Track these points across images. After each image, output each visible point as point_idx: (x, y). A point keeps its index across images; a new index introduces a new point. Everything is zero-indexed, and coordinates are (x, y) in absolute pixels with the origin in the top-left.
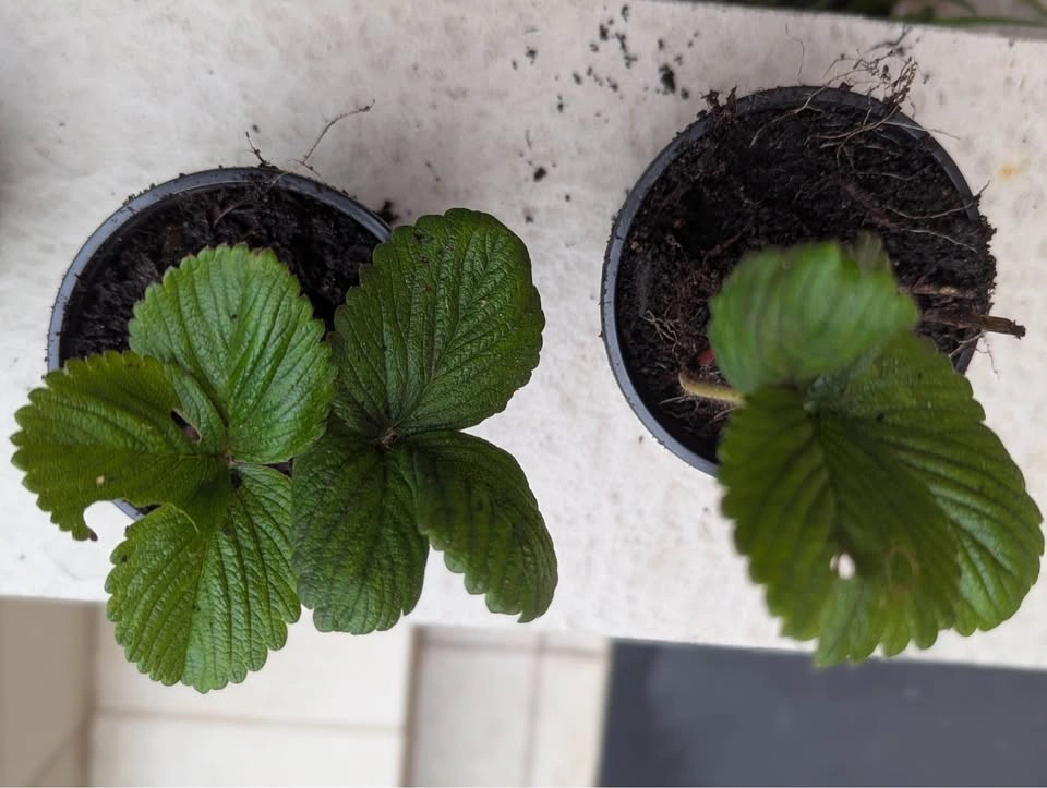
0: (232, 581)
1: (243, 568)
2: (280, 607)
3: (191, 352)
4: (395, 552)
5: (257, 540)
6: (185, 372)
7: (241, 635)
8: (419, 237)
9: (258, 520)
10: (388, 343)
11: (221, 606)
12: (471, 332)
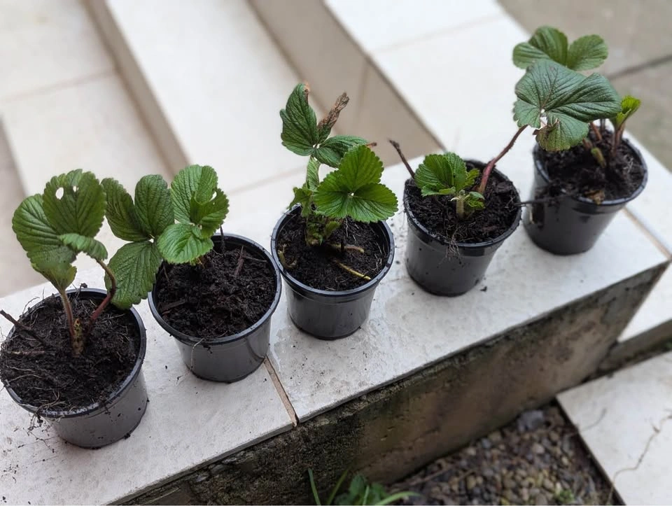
0: (189, 191)
1: (186, 194)
2: (176, 185)
3: (197, 243)
4: (142, 196)
5: (184, 202)
6: (198, 238)
7: (187, 178)
8: (140, 295)
9: (184, 208)
10: (149, 261)
11: (192, 184)
12: (126, 270)
